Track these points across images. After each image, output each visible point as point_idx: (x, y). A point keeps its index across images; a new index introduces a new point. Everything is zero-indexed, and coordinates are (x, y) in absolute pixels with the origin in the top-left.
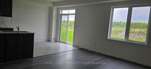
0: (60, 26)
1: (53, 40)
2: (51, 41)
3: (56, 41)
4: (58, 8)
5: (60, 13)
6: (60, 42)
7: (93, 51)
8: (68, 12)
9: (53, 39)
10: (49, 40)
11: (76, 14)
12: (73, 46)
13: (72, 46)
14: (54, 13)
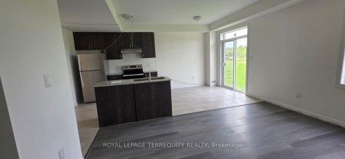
0: (223, 61)
1: (212, 84)
2: (209, 86)
3: (217, 85)
4: (217, 32)
5: (221, 39)
6: (223, 86)
7: (293, 110)
8: (235, 35)
9: (213, 82)
10: (206, 84)
11: (249, 36)
12: (247, 95)
13: (244, 95)
14: (212, 42)
